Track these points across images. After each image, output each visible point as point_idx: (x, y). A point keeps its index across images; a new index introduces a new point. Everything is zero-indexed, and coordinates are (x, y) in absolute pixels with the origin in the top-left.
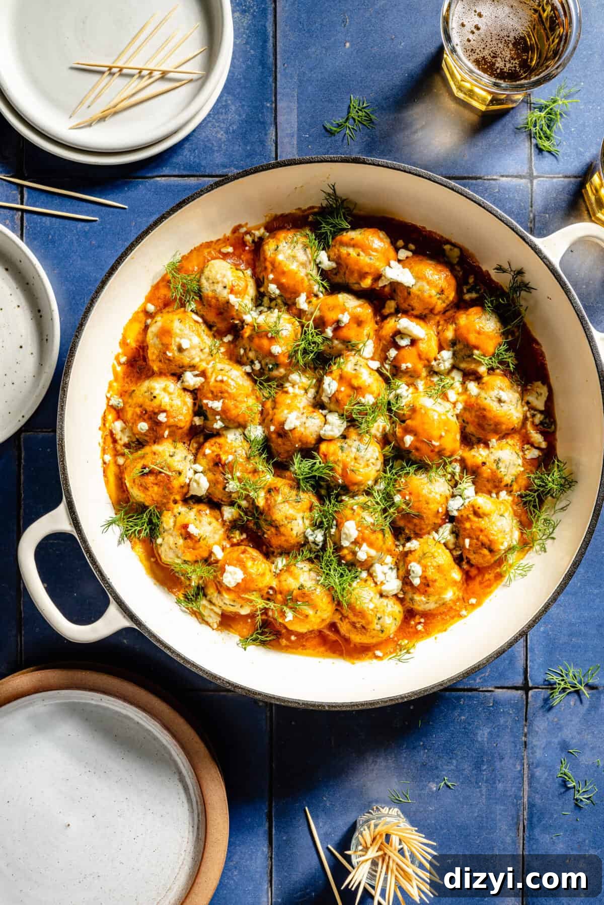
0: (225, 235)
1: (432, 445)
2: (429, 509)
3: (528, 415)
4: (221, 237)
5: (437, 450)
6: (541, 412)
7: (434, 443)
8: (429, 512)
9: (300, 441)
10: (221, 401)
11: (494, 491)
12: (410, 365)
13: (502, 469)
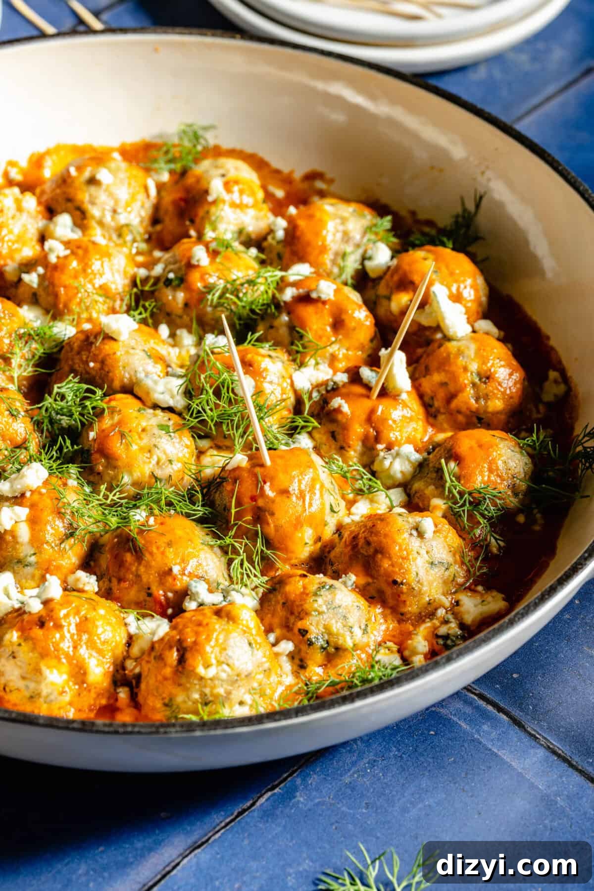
0: (291, 172)
1: (262, 488)
2: (163, 553)
3: (441, 612)
4: (286, 169)
5: (261, 503)
6: (462, 626)
7: (267, 487)
8: (158, 557)
9: (103, 362)
10: (68, 252)
11: (278, 632)
12: (346, 408)
13: (320, 601)
